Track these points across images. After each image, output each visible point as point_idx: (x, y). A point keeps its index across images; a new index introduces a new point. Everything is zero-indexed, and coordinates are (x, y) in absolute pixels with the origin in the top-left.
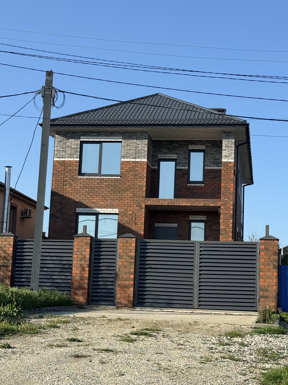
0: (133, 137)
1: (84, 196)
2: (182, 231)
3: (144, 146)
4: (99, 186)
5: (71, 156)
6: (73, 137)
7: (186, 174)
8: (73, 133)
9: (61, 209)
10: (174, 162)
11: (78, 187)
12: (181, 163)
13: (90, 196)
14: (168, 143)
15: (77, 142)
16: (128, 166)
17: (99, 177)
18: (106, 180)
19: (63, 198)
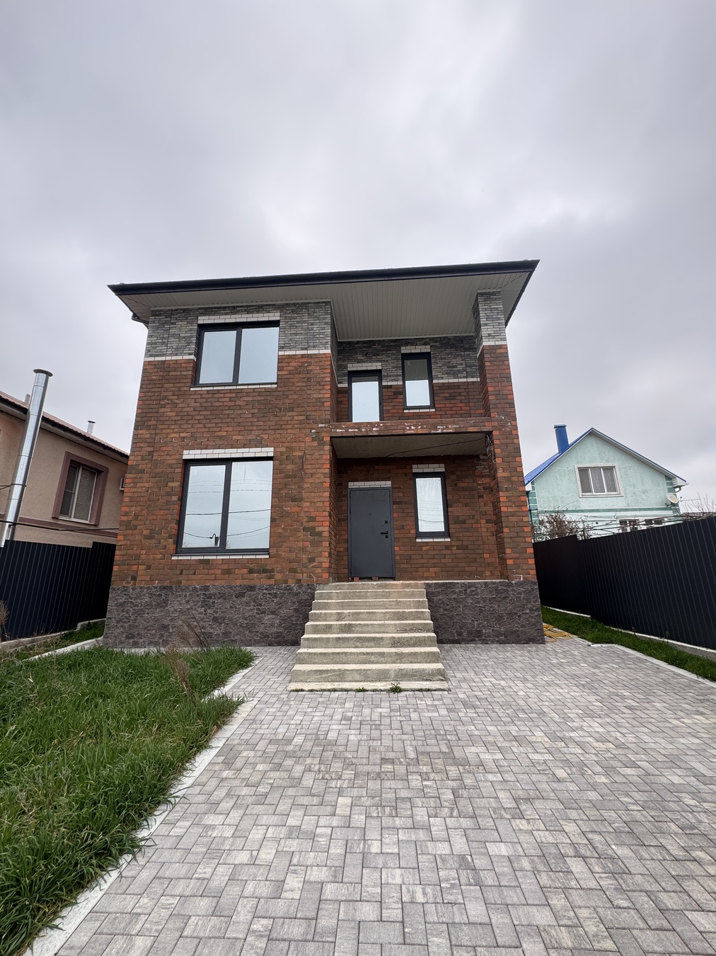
0: (302, 312)
1: (201, 426)
2: (401, 495)
3: (323, 326)
4: (233, 404)
5: (177, 351)
6: (184, 318)
7: (400, 393)
8: (184, 312)
9: (151, 453)
11: (188, 409)
12: (391, 376)
14: (365, 345)
15: (192, 326)
16: (293, 364)
17: (234, 387)
18: (248, 393)
19: (157, 431)
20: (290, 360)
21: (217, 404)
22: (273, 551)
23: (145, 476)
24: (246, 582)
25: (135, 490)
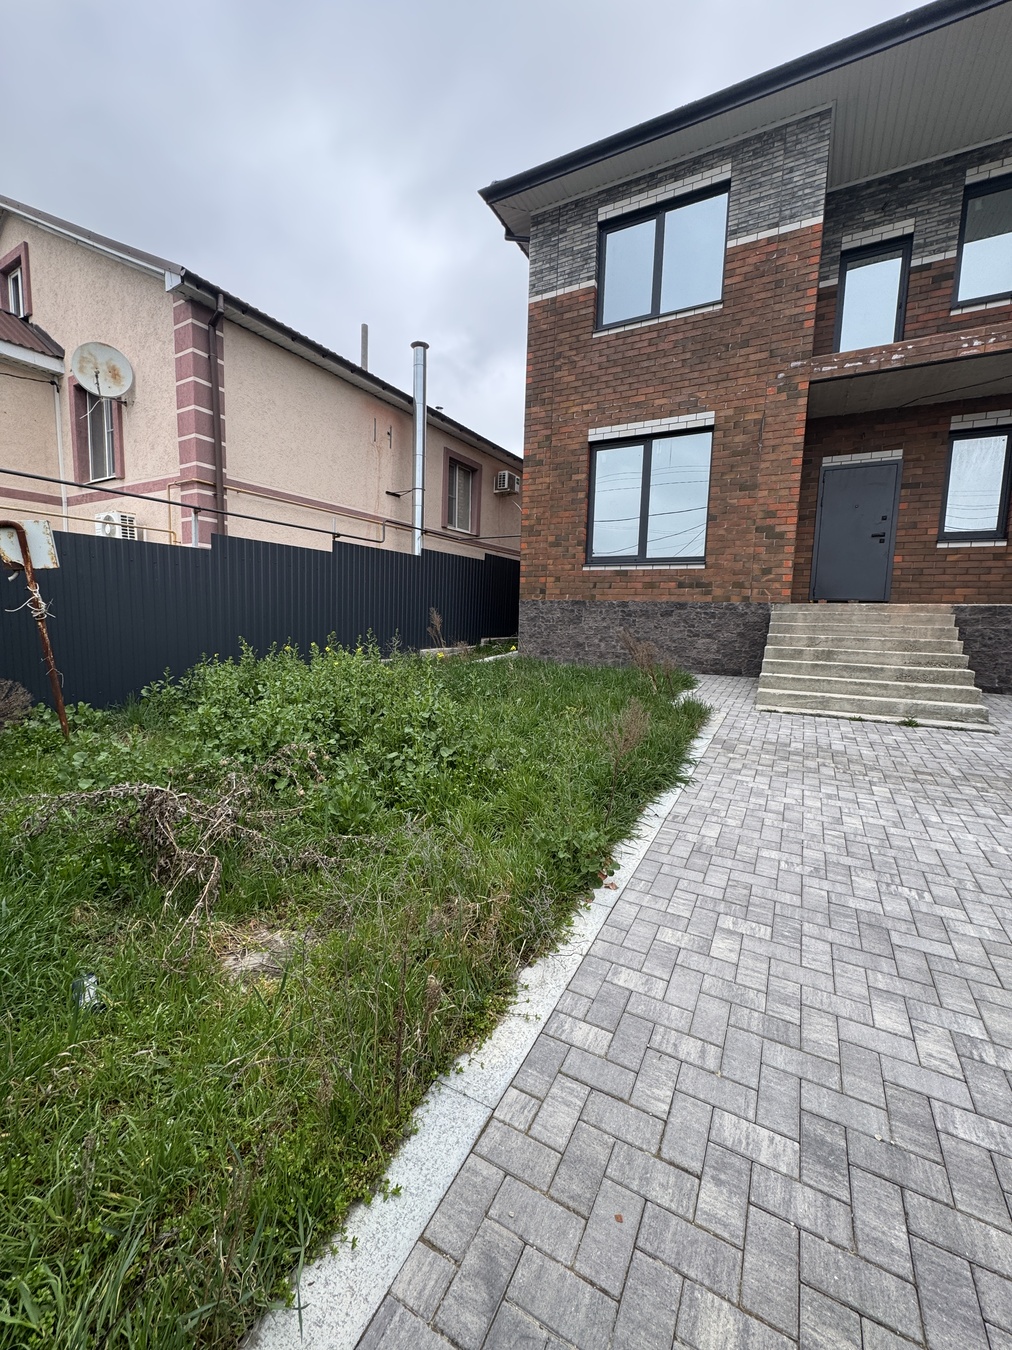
0: (774, 150)
1: (610, 390)
2: (919, 471)
3: (813, 168)
5: (572, 278)
6: (577, 217)
7: (946, 277)
8: (576, 206)
9: (548, 438)
10: (898, 260)
11: (591, 368)
12: (932, 244)
14: (883, 187)
15: (589, 228)
16: (753, 260)
17: (655, 322)
18: (675, 327)
19: (554, 406)
20: (747, 254)
21: (631, 353)
22: (710, 560)
23: (545, 468)
24: (673, 599)
25: (533, 487)
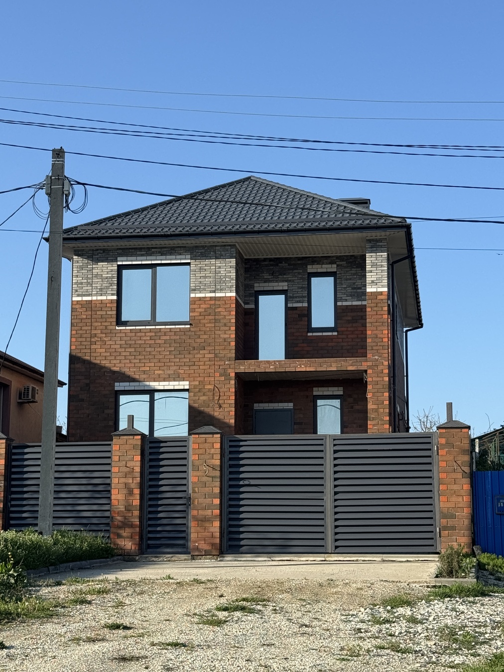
0: (210, 255)
1: (128, 361)
2: (301, 416)
3: (229, 269)
4: (153, 342)
5: (101, 292)
6: (104, 259)
7: (304, 316)
8: (104, 252)
9: (87, 385)
10: (283, 297)
11: (116, 346)
12: (296, 297)
13: (138, 361)
14: (272, 263)
15: (112, 266)
16: (203, 306)
17: (153, 327)
18: (165, 332)
19: (91, 366)
20: (201, 302)
23: (85, 404)
